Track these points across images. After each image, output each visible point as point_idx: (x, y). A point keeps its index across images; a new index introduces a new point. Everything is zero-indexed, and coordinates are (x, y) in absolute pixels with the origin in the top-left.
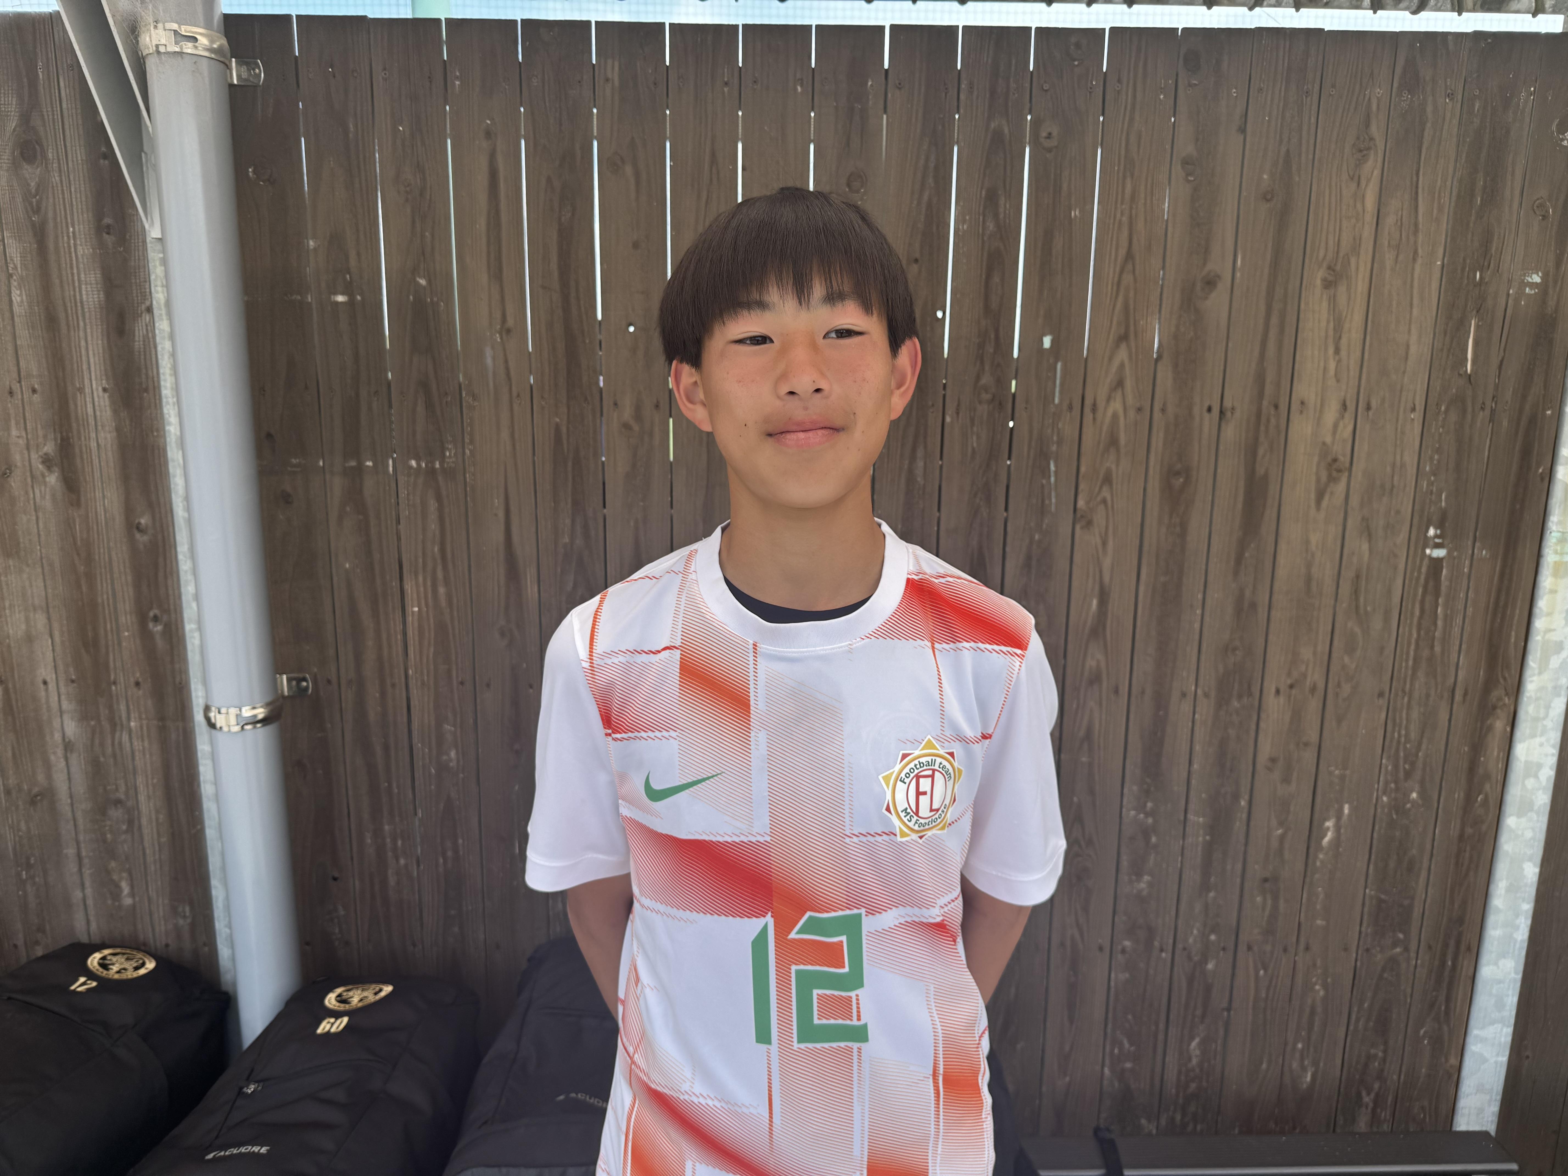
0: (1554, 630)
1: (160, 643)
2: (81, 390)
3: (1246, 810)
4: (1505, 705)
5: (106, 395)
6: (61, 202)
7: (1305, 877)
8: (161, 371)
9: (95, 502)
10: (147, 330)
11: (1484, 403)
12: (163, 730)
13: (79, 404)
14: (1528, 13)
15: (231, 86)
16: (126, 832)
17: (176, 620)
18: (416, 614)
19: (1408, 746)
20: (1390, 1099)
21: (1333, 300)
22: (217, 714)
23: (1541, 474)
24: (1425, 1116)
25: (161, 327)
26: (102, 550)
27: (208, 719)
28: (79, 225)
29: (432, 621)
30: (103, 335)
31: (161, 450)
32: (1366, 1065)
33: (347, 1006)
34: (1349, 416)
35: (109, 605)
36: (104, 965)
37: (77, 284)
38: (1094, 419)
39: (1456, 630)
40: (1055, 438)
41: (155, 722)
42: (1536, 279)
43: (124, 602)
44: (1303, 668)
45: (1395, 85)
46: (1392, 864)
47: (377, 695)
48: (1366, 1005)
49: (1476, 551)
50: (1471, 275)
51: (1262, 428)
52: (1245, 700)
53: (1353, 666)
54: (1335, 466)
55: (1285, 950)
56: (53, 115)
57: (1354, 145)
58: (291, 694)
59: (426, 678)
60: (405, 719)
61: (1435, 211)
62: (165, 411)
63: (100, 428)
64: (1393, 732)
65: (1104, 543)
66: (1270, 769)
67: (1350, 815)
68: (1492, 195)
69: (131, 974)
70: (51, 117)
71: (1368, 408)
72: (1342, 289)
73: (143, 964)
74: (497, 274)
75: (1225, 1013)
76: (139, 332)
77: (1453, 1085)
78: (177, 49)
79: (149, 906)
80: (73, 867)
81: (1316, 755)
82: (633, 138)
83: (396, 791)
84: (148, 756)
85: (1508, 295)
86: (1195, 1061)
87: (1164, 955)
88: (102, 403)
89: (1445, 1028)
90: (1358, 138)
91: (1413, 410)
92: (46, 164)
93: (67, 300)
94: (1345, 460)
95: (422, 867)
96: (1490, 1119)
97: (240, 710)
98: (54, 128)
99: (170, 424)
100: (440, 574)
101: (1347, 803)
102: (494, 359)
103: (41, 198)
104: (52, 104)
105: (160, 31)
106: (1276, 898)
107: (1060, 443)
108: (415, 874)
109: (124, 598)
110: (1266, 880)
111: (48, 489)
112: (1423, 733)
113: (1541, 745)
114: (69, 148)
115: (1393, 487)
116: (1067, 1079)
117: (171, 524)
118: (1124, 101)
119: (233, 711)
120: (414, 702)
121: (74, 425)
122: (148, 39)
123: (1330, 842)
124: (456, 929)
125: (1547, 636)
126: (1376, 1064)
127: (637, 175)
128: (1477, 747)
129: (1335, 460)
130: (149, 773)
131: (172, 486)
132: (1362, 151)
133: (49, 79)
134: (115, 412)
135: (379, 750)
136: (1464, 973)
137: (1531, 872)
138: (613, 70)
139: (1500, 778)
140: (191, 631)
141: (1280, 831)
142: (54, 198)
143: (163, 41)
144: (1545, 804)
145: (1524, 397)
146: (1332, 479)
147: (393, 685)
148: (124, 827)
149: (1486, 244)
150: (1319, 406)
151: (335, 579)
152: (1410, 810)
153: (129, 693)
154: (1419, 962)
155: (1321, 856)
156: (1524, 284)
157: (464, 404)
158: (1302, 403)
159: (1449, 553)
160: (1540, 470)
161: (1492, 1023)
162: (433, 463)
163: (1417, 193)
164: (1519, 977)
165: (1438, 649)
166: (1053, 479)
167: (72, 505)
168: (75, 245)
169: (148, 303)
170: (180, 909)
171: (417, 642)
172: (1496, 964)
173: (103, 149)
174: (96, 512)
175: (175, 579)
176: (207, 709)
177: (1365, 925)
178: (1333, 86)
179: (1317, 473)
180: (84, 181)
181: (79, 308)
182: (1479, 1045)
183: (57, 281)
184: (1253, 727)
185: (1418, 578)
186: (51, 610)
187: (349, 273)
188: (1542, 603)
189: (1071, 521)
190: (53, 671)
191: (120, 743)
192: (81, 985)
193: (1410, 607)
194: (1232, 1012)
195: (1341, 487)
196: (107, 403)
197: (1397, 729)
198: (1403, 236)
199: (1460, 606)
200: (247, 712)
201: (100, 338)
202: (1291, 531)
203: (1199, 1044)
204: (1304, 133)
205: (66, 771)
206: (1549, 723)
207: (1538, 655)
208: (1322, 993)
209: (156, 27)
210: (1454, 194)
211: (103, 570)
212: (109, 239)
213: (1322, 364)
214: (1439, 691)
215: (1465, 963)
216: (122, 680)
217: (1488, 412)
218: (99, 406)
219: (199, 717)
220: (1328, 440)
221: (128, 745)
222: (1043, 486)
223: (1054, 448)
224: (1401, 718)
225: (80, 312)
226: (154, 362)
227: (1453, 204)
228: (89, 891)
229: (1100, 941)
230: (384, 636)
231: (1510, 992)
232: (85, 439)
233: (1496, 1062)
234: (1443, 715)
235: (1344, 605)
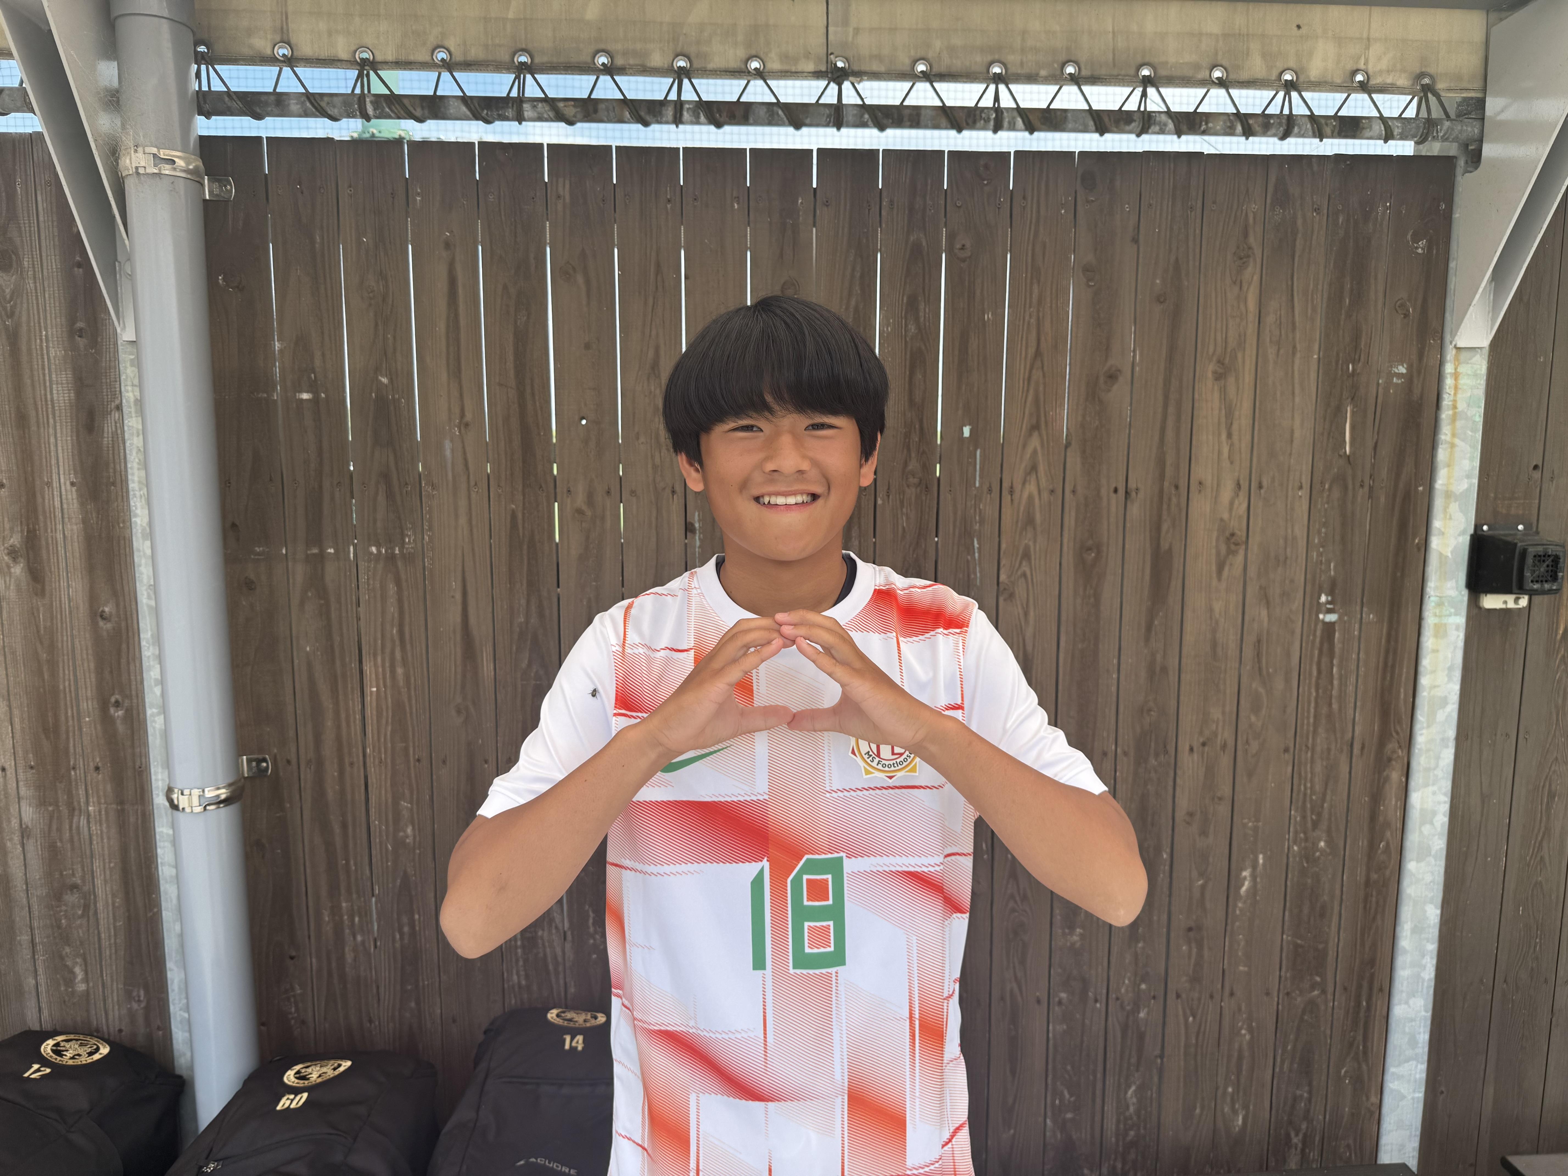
0: (1438, 686)
1: (121, 728)
2: (49, 484)
3: (1168, 863)
4: (1399, 757)
5: (74, 489)
6: (35, 308)
7: (1226, 924)
8: (129, 466)
9: (60, 591)
10: (116, 426)
11: (1362, 481)
12: (121, 814)
13: (47, 496)
14: (1380, 139)
15: (205, 201)
16: (82, 916)
17: (138, 706)
18: (374, 694)
19: (1314, 797)
20: (1317, 1139)
21: (1223, 391)
22: (180, 796)
23: (1418, 544)
24: (1350, 1155)
25: (130, 424)
26: (65, 638)
27: (171, 801)
28: (52, 328)
29: (390, 700)
30: (72, 432)
31: (127, 542)
32: (1293, 1107)
33: (306, 1082)
34: (1243, 495)
35: (70, 691)
36: (57, 1051)
37: (48, 384)
38: (1012, 500)
39: (1351, 689)
40: (977, 518)
41: (114, 806)
42: (1402, 370)
43: (86, 688)
44: (1214, 727)
45: (1269, 201)
46: (1306, 910)
47: (336, 774)
48: (1289, 1047)
49: (1364, 615)
50: (1345, 367)
51: (1165, 507)
52: (1162, 758)
53: (1260, 724)
54: (1233, 540)
55: (1212, 997)
56: (30, 227)
57: (1234, 253)
58: (251, 774)
59: (383, 756)
60: (363, 797)
61: (1309, 311)
62: (132, 503)
63: (66, 520)
64: (1300, 785)
65: (1026, 614)
66: (1188, 823)
67: (1264, 864)
68: (1359, 297)
69: (85, 1060)
70: (27, 229)
71: (1260, 487)
72: (1231, 380)
73: (97, 1050)
74: (456, 372)
75: (1159, 1061)
76: (108, 428)
77: (1376, 1122)
78: (156, 171)
79: (104, 992)
80: (26, 953)
81: (1230, 808)
82: (583, 249)
83: (353, 868)
84: (105, 841)
85: (1378, 384)
86: (1132, 1109)
87: (1098, 1005)
88: (70, 497)
89: (1364, 1067)
90: (1238, 247)
91: (1301, 488)
92: (21, 272)
93: (38, 399)
94: (1241, 534)
95: (378, 943)
96: (1411, 1155)
97: (203, 791)
98: (31, 240)
99: (136, 516)
100: (398, 655)
101: (1261, 853)
102: (453, 451)
103: (15, 304)
104: (29, 217)
105: (140, 154)
106: (1200, 947)
107: (982, 522)
108: (372, 950)
109: (85, 684)
110: (1190, 929)
111: (13, 580)
112: (1326, 785)
113: (1434, 793)
114: (44, 258)
115: (1286, 558)
116: (1012, 1131)
117: (134, 612)
118: (1029, 216)
119: (196, 792)
120: (372, 780)
121: (41, 518)
122: (128, 161)
123: (1247, 891)
124: (413, 1004)
125: (1432, 693)
126: (1303, 1104)
127: (588, 282)
128: (1376, 797)
129: (1233, 535)
130: (106, 857)
131: (137, 575)
132: (1243, 258)
133: (27, 193)
134: (82, 504)
135: (337, 829)
136: (1378, 1012)
137: (1433, 914)
138: (564, 189)
139: (1399, 825)
140: (153, 715)
141: (1200, 882)
142: (28, 303)
143: (143, 164)
144: (1441, 849)
145: (1398, 476)
146: (1231, 552)
147: (352, 764)
148: (80, 912)
149: (1356, 338)
150: (1215, 486)
151: (296, 662)
152: (1319, 858)
153: (89, 778)
154: (1336, 1003)
155: (1240, 905)
156: (1391, 375)
157: (423, 493)
158: (1200, 483)
159: (1340, 618)
160: (1417, 541)
161: (1407, 1060)
162: (393, 549)
163: (1292, 295)
164: (1429, 1014)
165: (1335, 706)
166: (977, 555)
167: (36, 595)
168: (47, 347)
169: (117, 402)
170: (135, 994)
171: (375, 722)
172: (1407, 1003)
173: (78, 258)
174: (60, 601)
175: (138, 665)
176: (170, 790)
177: (1284, 970)
178: (1214, 202)
179: (1217, 547)
180: (58, 287)
181: (50, 406)
182: (1396, 1083)
183: (28, 382)
184: (1171, 783)
185: (1313, 642)
186: (12, 698)
187: (314, 373)
188: (1426, 662)
189: (995, 594)
190: (13, 758)
191: (78, 828)
192: (35, 1071)
193: (1308, 667)
194: (1165, 1060)
195: (1240, 558)
196: (75, 496)
197: (1303, 782)
198: (1283, 332)
199: (1353, 667)
200: (210, 793)
201: (69, 434)
202: (1196, 600)
203: (1135, 1091)
204: (1191, 243)
205: (22, 857)
206: (1439, 773)
207: (1426, 709)
208: (1248, 1037)
209: (136, 151)
210: (1325, 296)
211: (66, 657)
212: (81, 342)
213: (1216, 447)
214: (1338, 746)
215: (1379, 1003)
216: (82, 766)
217: (1366, 489)
218: (67, 499)
219: (159, 800)
220: (1226, 516)
221: (86, 829)
222: (968, 561)
223: (977, 527)
224: (1306, 772)
225: (50, 410)
226: (122, 457)
227: (1324, 305)
228: (42, 978)
229: (1038, 994)
230: (343, 716)
231: (1422, 1030)
232: (52, 531)
233: (1413, 1099)
234: (1344, 768)
235: (1248, 668)
